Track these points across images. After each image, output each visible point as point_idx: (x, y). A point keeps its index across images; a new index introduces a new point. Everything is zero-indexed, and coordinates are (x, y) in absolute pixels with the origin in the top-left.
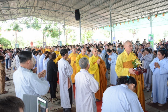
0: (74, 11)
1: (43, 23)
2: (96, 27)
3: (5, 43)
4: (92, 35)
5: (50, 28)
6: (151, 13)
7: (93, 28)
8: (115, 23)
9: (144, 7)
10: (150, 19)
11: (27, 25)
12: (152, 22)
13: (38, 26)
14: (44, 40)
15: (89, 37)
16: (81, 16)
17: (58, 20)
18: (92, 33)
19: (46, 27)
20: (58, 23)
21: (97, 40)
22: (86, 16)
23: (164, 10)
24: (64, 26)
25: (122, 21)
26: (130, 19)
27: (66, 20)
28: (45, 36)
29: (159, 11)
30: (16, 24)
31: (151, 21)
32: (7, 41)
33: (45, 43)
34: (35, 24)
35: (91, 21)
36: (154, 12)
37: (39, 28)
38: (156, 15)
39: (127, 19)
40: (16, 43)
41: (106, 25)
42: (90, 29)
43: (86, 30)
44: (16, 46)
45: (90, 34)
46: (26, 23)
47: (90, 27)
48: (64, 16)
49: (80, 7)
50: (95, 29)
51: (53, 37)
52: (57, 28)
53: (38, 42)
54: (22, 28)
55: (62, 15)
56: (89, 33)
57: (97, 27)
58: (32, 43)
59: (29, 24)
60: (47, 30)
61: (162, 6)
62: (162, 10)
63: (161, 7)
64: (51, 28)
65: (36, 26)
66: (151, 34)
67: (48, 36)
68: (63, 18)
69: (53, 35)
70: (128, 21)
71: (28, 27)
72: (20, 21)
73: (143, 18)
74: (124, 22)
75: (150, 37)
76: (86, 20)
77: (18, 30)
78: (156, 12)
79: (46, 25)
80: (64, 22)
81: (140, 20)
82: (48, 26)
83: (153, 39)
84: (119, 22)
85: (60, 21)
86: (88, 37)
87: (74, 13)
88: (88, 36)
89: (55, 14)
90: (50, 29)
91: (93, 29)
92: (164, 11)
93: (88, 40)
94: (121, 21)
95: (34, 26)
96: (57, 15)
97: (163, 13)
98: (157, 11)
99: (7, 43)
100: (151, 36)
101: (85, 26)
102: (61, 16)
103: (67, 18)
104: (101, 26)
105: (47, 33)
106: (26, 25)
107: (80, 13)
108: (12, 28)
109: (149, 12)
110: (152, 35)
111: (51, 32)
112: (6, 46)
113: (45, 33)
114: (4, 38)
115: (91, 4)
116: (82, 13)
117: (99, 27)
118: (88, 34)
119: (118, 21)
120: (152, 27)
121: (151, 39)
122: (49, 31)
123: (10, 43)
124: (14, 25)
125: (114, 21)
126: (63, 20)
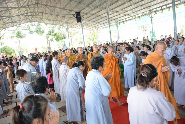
0: (75, 14)
1: (46, 27)
2: (100, 28)
3: (9, 51)
5: (53, 32)
6: (151, 10)
8: (119, 22)
9: (142, 5)
10: (150, 17)
11: (30, 31)
13: (41, 31)
14: (48, 45)
15: (95, 38)
16: (82, 18)
17: (61, 23)
19: (49, 32)
20: (61, 26)
21: (104, 41)
22: (88, 18)
23: (162, 6)
24: (67, 29)
26: (132, 17)
27: (69, 23)
28: (49, 41)
29: (158, 7)
30: (18, 31)
31: (151, 18)
32: (11, 49)
33: (49, 48)
34: (38, 29)
35: (94, 22)
36: (154, 9)
37: (42, 33)
38: (156, 12)
39: (130, 17)
40: (20, 51)
42: (95, 29)
43: (91, 31)
44: (21, 53)
46: (29, 29)
47: (94, 28)
48: (66, 19)
49: (80, 10)
50: (100, 29)
51: (57, 41)
52: (60, 32)
53: (43, 47)
54: (25, 35)
55: (64, 19)
56: (95, 34)
57: (102, 27)
58: (36, 49)
59: (31, 30)
60: (50, 34)
61: (160, 3)
62: (161, 7)
63: (158, 3)
64: (55, 32)
65: (39, 31)
66: (152, 31)
67: (52, 40)
68: (65, 21)
69: (57, 40)
70: (131, 19)
71: (31, 33)
72: (23, 27)
73: (144, 15)
74: (127, 21)
75: (152, 34)
76: (89, 21)
77: (21, 37)
78: (155, 8)
79: (49, 30)
80: (67, 25)
81: (141, 18)
82: (51, 31)
84: (122, 21)
85: (63, 24)
86: (94, 39)
87: (75, 16)
89: (56, 18)
90: (53, 34)
91: (98, 30)
93: (94, 41)
94: (124, 20)
95: (37, 31)
96: (59, 18)
97: (162, 9)
98: (157, 8)
99: (11, 51)
100: (152, 33)
101: (89, 28)
102: (62, 19)
103: (69, 21)
104: (105, 26)
105: (51, 37)
106: (28, 31)
107: (81, 15)
108: (15, 35)
109: (149, 9)
110: (153, 32)
111: (54, 36)
112: (10, 54)
113: (49, 38)
114: (7, 46)
115: (90, 5)
116: (83, 15)
117: (103, 27)
120: (153, 24)
121: (153, 36)
122: (53, 35)
123: (13, 51)
124: (17, 32)
125: (117, 20)
126: (66, 23)
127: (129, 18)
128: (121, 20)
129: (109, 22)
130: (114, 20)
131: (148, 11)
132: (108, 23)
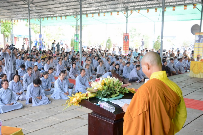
2: (16, 18)
4: (11, 27)
6: (77, 12)
7: (13, 18)
8: (42, 16)
10: (76, 18)
12: (78, 21)
15: (6, 30)
18: (11, 26)
21: (20, 36)
25: (50, 16)
26: (58, 15)
35: (8, 10)
42: (8, 19)
45: (9, 26)
47: (7, 17)
50: (16, 20)
56: (7, 25)
57: (19, 18)
70: (56, 17)
73: (70, 16)
74: (52, 17)
75: (76, 37)
81: (67, 17)
83: (78, 39)
86: (4, 31)
88: (4, 28)
91: (13, 21)
92: (88, 12)
93: (5, 35)
94: (48, 16)
97: (87, 14)
100: (76, 36)
104: (24, 18)
109: (75, 10)
110: (77, 35)
117: (21, 18)
118: (5, 25)
121: (77, 40)
125: (40, 14)
127: (55, 15)
128: (45, 15)
129: (29, 13)
130: (36, 13)
131: (74, 12)
132: (28, 15)
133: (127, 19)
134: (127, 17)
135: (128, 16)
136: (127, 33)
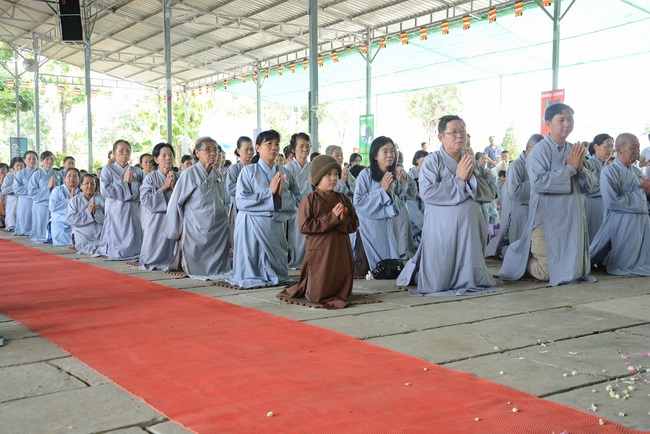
2: (197, 82)
6: (368, 29)
7: (191, 84)
8: (264, 65)
10: (365, 55)
16: (88, 24)
24: (32, 65)
31: (369, 60)
38: (384, 38)
41: (232, 74)
62: (400, 20)
66: (366, 116)
68: (22, 24)
70: (305, 60)
73: (348, 47)
74: (292, 63)
75: (364, 126)
78: (384, 25)
80: (34, 44)
81: (339, 56)
83: (372, 134)
84: (276, 61)
85: (15, 37)
87: (57, 10)
91: (189, 92)
92: (404, 25)
100: (366, 122)
103: (44, 28)
104: (215, 78)
109: (361, 23)
110: (369, 118)
117: (209, 80)
119: (274, 57)
121: (367, 138)
125: (258, 55)
126: (30, 36)
127: (301, 54)
131: (359, 32)
133: (556, 28)
134: (555, 18)
135: (562, 13)
136: (555, 91)
